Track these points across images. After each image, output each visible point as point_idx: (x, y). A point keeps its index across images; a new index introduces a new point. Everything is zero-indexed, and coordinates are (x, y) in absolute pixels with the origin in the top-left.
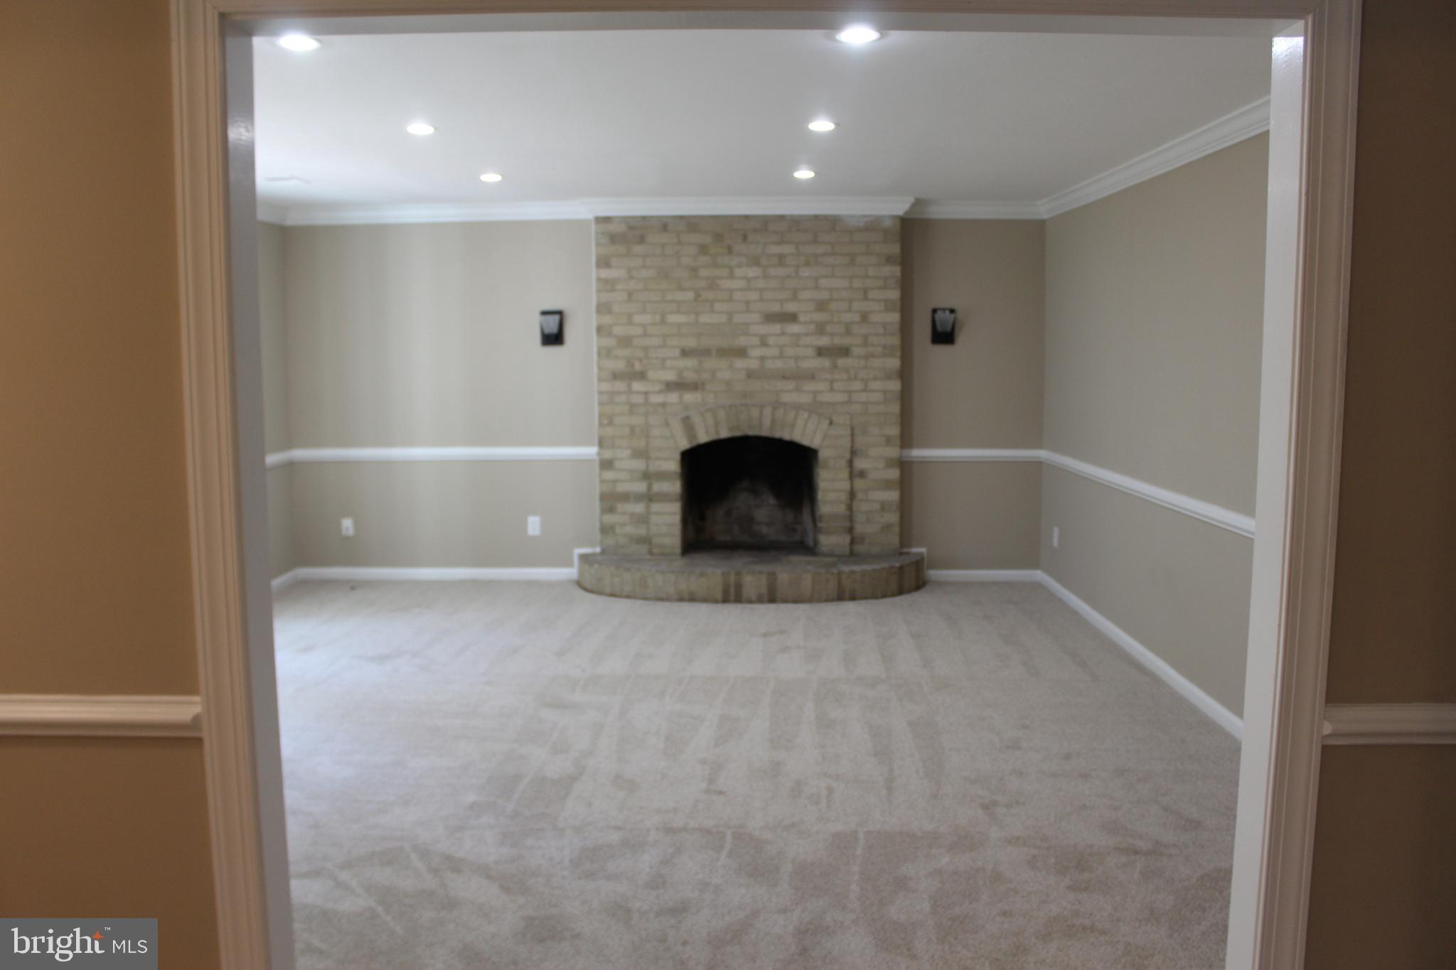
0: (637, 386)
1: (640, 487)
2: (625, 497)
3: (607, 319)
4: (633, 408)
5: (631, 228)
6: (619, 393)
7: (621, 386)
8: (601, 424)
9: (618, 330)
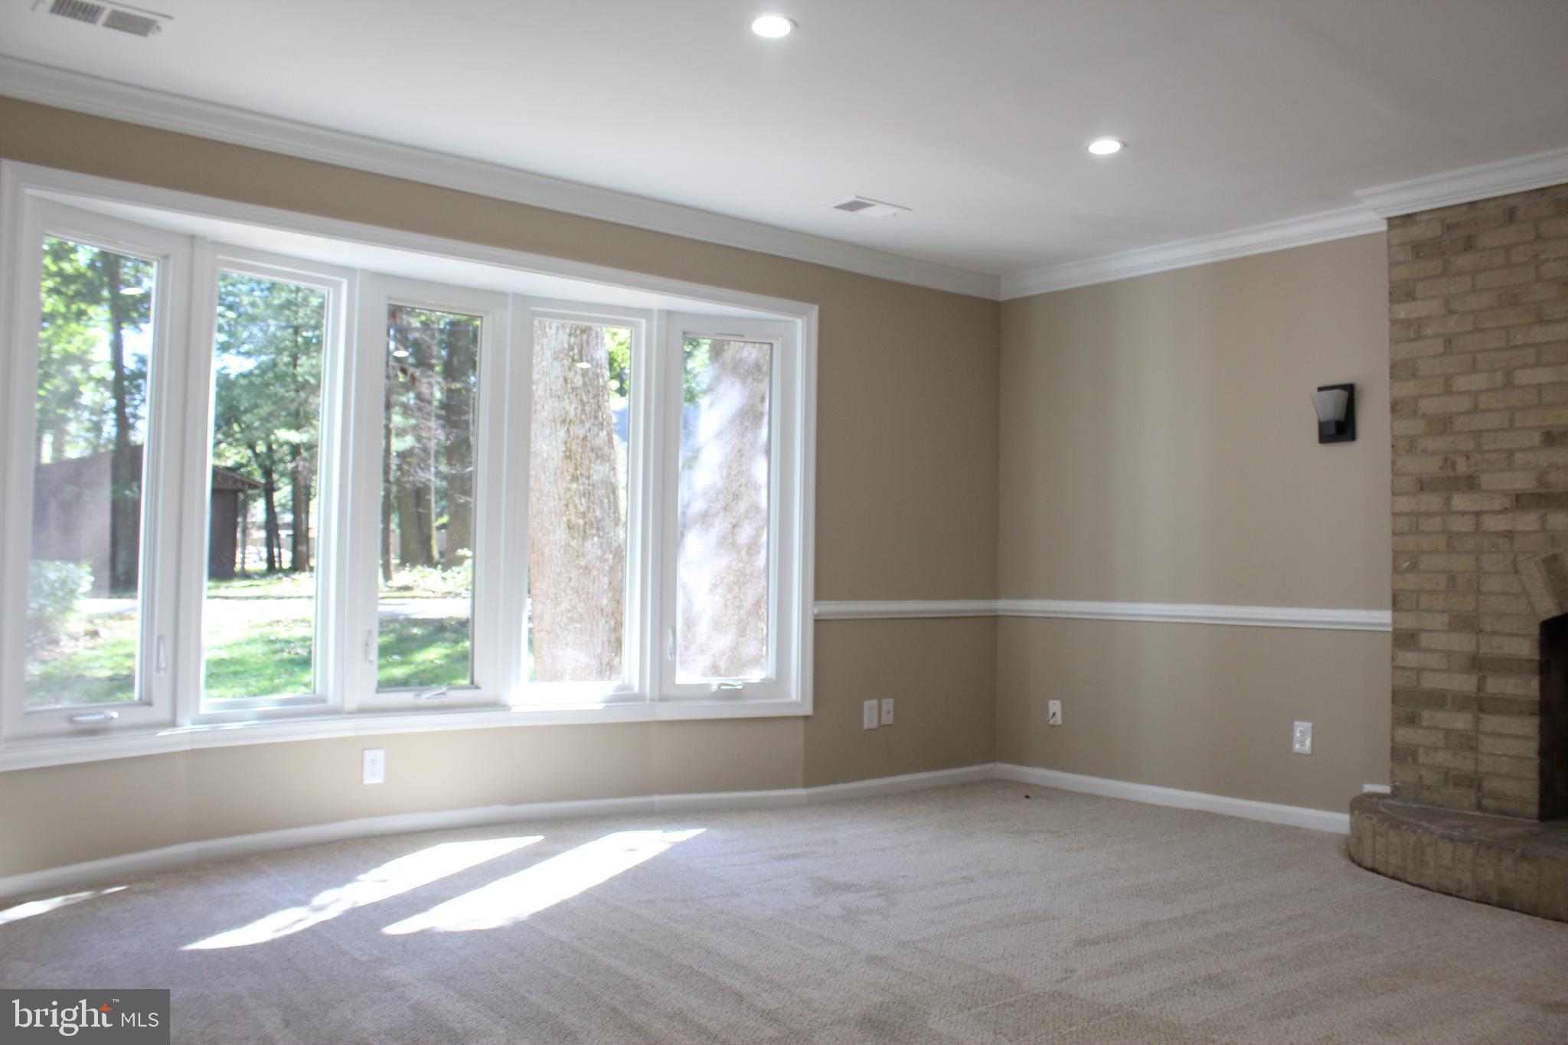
0: (1461, 502)
1: (1466, 683)
2: (1438, 699)
3: (1408, 389)
4: (1452, 540)
5: (1449, 227)
6: (1428, 515)
7: (1432, 501)
8: (1395, 569)
9: (1428, 406)
